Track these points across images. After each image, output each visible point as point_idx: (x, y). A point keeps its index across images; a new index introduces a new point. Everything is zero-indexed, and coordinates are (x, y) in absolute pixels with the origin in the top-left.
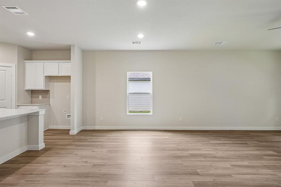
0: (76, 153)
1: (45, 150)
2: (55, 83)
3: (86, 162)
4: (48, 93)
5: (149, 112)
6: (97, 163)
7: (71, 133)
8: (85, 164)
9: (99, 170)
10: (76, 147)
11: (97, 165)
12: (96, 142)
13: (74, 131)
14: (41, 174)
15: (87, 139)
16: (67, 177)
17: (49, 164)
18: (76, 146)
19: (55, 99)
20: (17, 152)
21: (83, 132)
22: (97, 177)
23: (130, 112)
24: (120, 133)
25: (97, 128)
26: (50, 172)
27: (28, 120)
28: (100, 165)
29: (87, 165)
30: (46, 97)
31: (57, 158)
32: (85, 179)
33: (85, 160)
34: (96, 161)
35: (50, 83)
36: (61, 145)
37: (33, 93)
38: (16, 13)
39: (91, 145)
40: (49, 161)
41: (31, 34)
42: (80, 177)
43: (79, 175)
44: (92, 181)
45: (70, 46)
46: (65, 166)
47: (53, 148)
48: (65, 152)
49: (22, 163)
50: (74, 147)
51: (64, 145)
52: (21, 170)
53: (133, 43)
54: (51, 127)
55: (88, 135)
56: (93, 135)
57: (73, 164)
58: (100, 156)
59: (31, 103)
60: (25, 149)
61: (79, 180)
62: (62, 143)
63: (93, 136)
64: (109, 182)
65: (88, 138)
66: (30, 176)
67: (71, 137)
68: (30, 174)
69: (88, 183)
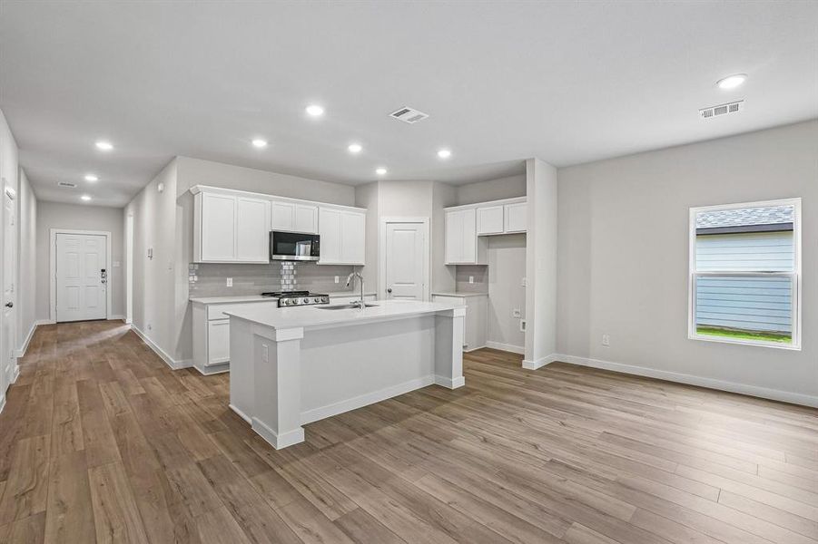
0: (521, 415)
1: (463, 391)
2: (498, 250)
3: (536, 447)
4: (484, 271)
5: (786, 336)
6: (563, 459)
7: (526, 364)
8: (530, 451)
9: (560, 481)
10: (527, 403)
11: (561, 464)
12: (578, 399)
13: (534, 362)
14: (436, 441)
15: (559, 388)
16: (482, 468)
17: (458, 424)
18: (528, 398)
19: (498, 283)
20: (416, 384)
21: (556, 367)
22: (547, 496)
23: (703, 328)
24: (662, 390)
25: (593, 363)
26: (454, 442)
27: (436, 326)
28: (567, 466)
29: (534, 454)
30: (481, 281)
31: (478, 415)
32: (517, 492)
33: (534, 440)
34: (562, 454)
35: (490, 250)
36: (495, 388)
37: (460, 270)
38: (412, 120)
39: (564, 404)
40: (461, 418)
41: (444, 154)
42: (508, 479)
43: (509, 475)
44: (530, 503)
45: (525, 162)
46: (485, 440)
47: (478, 390)
48: (498, 407)
49: (417, 407)
50: (520, 400)
51: (502, 390)
52: (409, 419)
53: (707, 115)
54: (491, 344)
55: (566, 377)
56: (576, 379)
57: (505, 440)
58: (578, 442)
59: (457, 291)
60: (430, 380)
61: (501, 485)
62: (499, 384)
63: (577, 383)
64: (575, 527)
65: (562, 384)
66: (419, 437)
67: (523, 375)
68: (421, 434)
69: (520, 503)
